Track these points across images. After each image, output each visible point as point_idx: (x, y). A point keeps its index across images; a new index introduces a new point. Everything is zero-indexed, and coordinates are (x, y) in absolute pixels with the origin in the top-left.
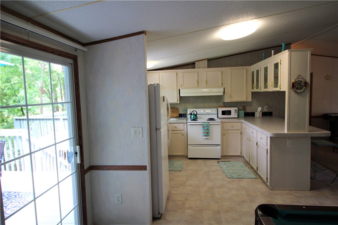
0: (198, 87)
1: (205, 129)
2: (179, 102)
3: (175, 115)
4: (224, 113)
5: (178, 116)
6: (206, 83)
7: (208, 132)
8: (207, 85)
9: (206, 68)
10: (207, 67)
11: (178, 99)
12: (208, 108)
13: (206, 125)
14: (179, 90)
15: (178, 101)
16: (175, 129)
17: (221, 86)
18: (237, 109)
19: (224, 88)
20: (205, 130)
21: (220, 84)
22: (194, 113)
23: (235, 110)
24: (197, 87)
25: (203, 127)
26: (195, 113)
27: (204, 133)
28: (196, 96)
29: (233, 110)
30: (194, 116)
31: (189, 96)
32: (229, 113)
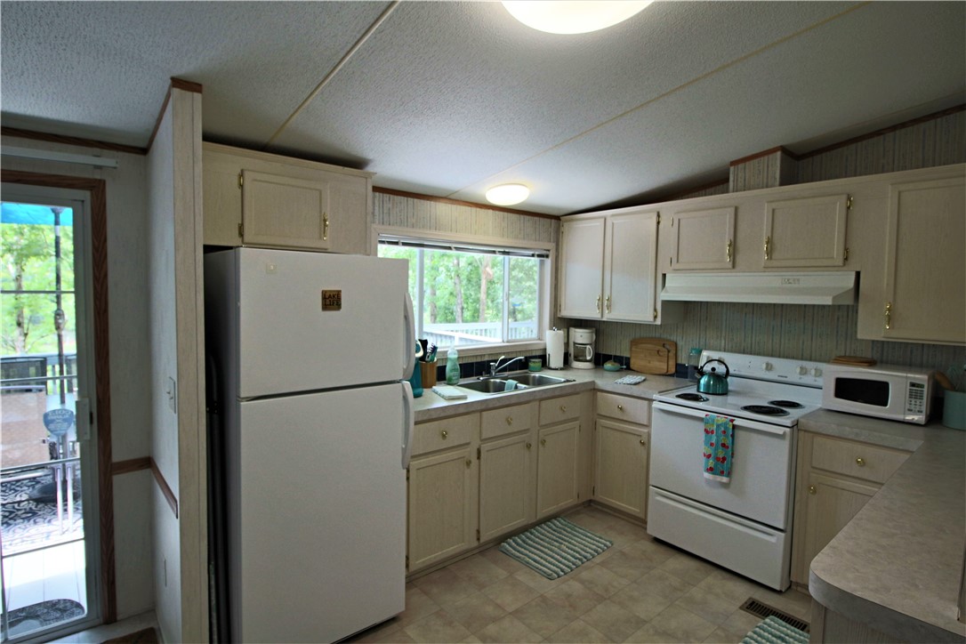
0: (734, 267)
1: (714, 441)
2: (658, 322)
3: (663, 367)
4: (845, 388)
5: (673, 370)
6: (770, 252)
7: (724, 459)
8: (770, 258)
9: (772, 186)
10: (778, 183)
11: (655, 310)
12: (793, 358)
13: (718, 426)
14: (664, 275)
15: (655, 317)
16: (618, 414)
17: (840, 261)
18: (922, 378)
19: (858, 274)
20: (712, 444)
21: (837, 252)
22: (713, 369)
23: (913, 385)
24: (731, 266)
25: (706, 431)
26: (721, 369)
27: (709, 456)
28: (747, 304)
29: (898, 381)
30: (708, 382)
31: (719, 303)
32: (876, 393)
